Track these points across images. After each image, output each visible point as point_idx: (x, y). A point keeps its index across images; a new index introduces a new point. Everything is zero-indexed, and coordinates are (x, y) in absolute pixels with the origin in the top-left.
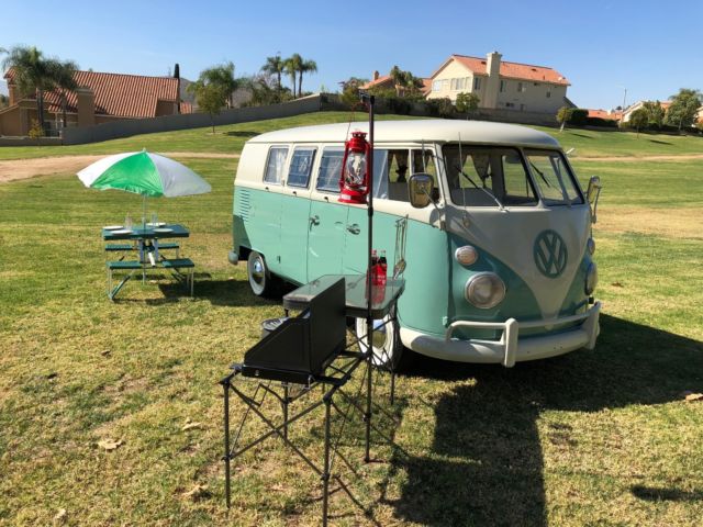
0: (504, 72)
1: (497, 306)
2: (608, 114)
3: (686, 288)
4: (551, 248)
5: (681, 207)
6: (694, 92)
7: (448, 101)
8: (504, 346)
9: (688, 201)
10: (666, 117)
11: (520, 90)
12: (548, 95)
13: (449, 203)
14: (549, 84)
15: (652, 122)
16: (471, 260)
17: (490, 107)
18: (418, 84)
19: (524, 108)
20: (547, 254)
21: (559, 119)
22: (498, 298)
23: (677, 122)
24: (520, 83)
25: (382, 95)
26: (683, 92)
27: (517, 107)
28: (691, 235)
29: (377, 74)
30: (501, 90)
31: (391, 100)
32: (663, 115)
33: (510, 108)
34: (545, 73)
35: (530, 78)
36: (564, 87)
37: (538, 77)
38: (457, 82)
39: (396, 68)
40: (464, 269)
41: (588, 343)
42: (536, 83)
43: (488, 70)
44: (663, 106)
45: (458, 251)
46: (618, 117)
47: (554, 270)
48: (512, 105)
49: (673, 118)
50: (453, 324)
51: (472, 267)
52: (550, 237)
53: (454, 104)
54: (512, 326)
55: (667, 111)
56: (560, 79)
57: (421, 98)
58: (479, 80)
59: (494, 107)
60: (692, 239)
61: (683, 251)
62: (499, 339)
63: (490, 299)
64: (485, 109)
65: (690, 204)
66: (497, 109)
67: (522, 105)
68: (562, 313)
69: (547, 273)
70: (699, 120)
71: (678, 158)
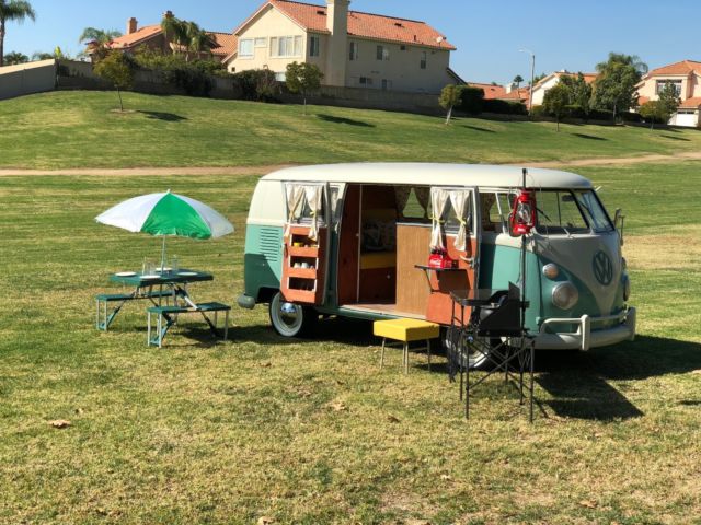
0: (354, 28)
1: (573, 307)
2: (507, 92)
3: (677, 312)
4: (603, 263)
5: (641, 233)
6: (629, 59)
7: (271, 75)
8: (581, 336)
9: (648, 225)
10: (594, 98)
11: (380, 56)
12: (423, 65)
13: (536, 232)
14: (422, 47)
15: (576, 106)
16: (554, 273)
17: (335, 84)
18: (208, 41)
19: (388, 87)
20: (601, 268)
21: (443, 103)
22: (573, 301)
23: (609, 106)
24: (379, 45)
25: (159, 64)
26: (614, 59)
27: (377, 84)
28: (663, 266)
29: (133, 22)
30: (351, 58)
31: (177, 72)
32: (589, 94)
33: (366, 85)
34: (415, 30)
35: (393, 38)
36: (444, 52)
37: (405, 36)
38: (280, 44)
39: (169, 15)
40: (549, 281)
41: (631, 336)
42: (403, 47)
43: (330, 26)
44: (588, 80)
45: (545, 268)
46: (523, 96)
47: (606, 281)
48: (370, 81)
49: (604, 100)
50: (547, 321)
51: (556, 279)
52: (601, 256)
53: (283, 78)
54: (587, 320)
55: (594, 89)
56: (439, 39)
57: (220, 67)
58: (316, 40)
59: (342, 84)
60: (666, 269)
61: (662, 282)
62: (576, 331)
63: (567, 303)
64: (328, 87)
65: (650, 229)
66: (346, 88)
67: (384, 81)
68: (612, 314)
69: (602, 283)
70: (640, 102)
71: (620, 162)
